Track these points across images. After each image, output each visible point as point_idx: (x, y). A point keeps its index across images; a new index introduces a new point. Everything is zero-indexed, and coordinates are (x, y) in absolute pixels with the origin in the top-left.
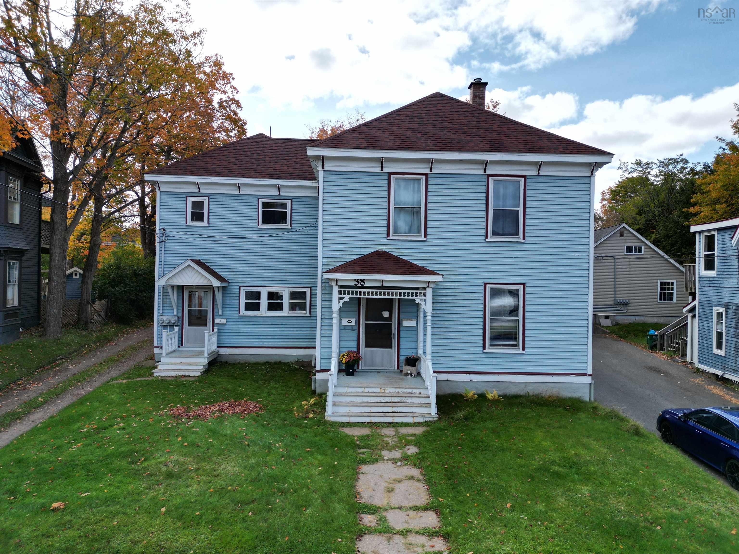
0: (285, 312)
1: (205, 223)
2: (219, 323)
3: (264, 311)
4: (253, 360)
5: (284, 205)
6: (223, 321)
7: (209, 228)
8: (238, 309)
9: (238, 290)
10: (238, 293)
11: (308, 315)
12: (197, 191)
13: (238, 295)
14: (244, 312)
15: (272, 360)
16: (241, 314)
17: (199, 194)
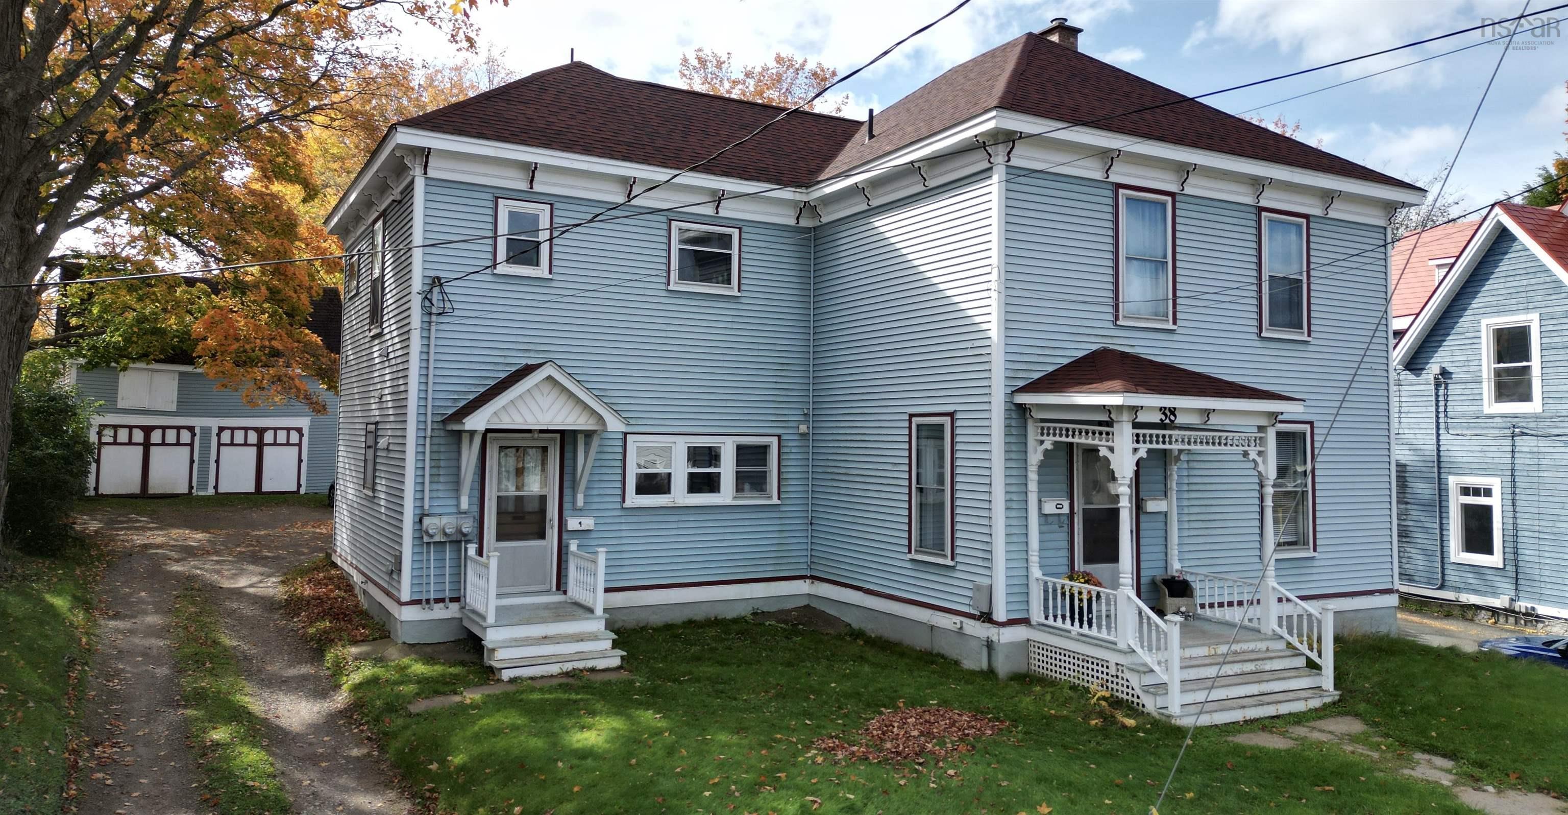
0: (726, 494)
1: (542, 271)
2: (578, 528)
3: (680, 494)
4: (657, 620)
5: (725, 240)
6: (588, 523)
7: (554, 284)
8: (619, 492)
9: (620, 443)
10: (620, 450)
11: (775, 501)
12: (523, 186)
13: (620, 457)
14: (634, 500)
15: (699, 615)
16: (628, 503)
17: (530, 196)
